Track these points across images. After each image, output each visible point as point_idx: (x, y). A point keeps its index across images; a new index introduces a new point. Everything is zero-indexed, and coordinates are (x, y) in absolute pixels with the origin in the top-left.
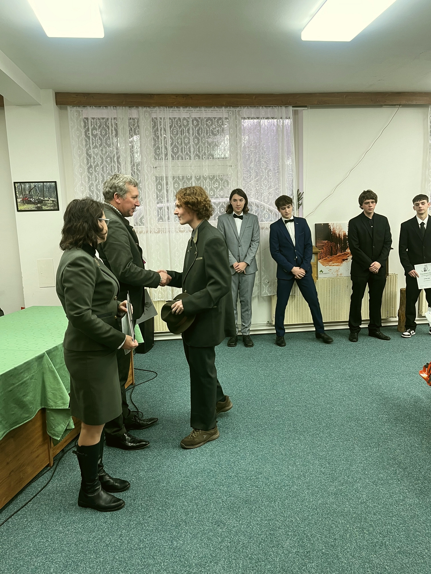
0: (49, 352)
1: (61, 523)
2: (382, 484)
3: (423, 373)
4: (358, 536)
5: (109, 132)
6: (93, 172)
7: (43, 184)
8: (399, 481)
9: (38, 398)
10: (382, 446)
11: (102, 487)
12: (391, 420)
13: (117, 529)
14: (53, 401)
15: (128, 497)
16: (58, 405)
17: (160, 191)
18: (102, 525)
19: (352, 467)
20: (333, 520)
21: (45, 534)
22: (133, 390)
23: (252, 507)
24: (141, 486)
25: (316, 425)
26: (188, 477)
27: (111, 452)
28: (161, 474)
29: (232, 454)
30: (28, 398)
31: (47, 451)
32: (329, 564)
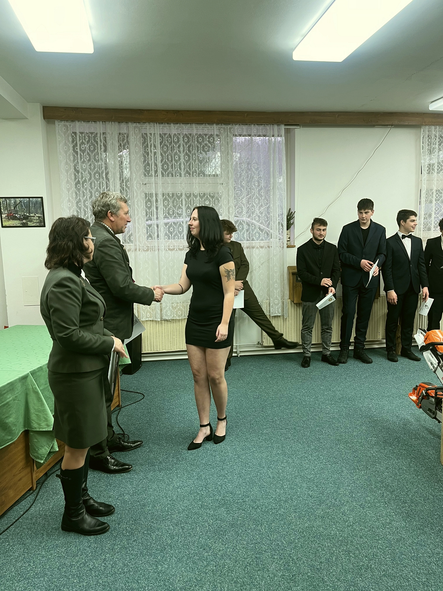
0: (33, 373)
1: (43, 547)
2: (369, 507)
3: (412, 396)
4: (344, 559)
5: (98, 148)
6: (80, 188)
7: (29, 200)
8: (386, 504)
9: (21, 420)
10: (370, 469)
11: (86, 511)
12: (379, 443)
13: (101, 553)
14: (36, 423)
15: (112, 521)
16: (41, 427)
17: (150, 208)
18: (85, 550)
19: (340, 490)
20: (319, 544)
21: (28, 559)
22: (119, 412)
23: (239, 530)
24: (126, 509)
25: (304, 448)
26: (174, 501)
27: (95, 476)
28: (146, 498)
29: (219, 477)
30: (11, 420)
31: (30, 474)
32: (314, 587)
